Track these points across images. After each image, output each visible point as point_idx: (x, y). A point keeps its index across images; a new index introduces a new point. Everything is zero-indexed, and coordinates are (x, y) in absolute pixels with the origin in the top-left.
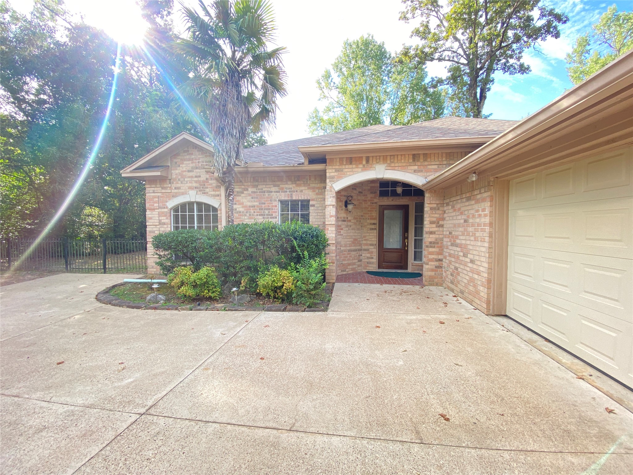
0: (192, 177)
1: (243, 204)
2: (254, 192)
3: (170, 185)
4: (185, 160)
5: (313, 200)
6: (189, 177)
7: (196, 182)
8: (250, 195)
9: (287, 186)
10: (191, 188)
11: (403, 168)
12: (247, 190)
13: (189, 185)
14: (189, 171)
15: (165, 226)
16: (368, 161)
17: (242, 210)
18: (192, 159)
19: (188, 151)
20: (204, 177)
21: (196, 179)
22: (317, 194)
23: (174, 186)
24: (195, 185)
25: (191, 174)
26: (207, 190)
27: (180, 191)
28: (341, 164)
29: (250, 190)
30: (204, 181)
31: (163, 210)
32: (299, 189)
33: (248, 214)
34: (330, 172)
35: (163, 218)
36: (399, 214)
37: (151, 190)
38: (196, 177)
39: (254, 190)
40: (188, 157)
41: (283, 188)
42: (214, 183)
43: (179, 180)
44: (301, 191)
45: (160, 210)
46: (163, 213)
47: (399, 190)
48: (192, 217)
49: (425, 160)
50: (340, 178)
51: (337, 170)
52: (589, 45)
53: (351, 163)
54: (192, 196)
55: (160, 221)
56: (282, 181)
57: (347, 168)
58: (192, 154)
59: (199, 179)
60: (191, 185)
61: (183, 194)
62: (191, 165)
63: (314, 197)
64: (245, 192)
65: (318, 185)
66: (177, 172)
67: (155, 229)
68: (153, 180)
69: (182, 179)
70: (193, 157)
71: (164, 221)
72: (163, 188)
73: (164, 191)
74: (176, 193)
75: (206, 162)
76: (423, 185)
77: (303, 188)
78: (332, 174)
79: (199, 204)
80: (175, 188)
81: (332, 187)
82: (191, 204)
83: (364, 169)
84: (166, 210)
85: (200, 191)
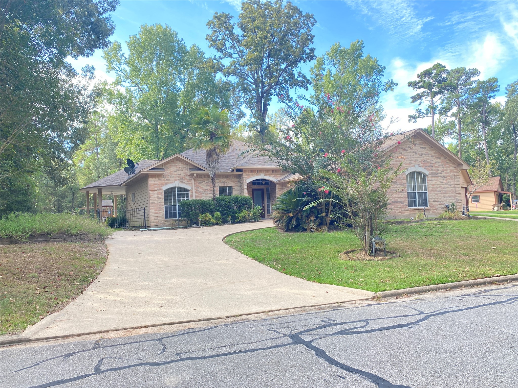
0: (176, 174)
1: (202, 188)
2: (208, 182)
3: (164, 178)
4: (172, 166)
5: (234, 186)
6: (175, 174)
7: (178, 177)
8: (206, 184)
9: (222, 180)
10: (175, 180)
11: (269, 175)
12: (204, 181)
13: (174, 178)
14: (174, 172)
15: (161, 200)
16: (258, 172)
17: (202, 191)
18: (176, 166)
19: (174, 162)
20: (182, 175)
21: (178, 176)
22: (235, 184)
23: (166, 178)
24: (177, 178)
25: (175, 173)
26: (184, 181)
27: (169, 181)
28: (249, 173)
29: (206, 181)
30: (182, 177)
31: (160, 191)
32: (228, 181)
33: (205, 193)
34: (245, 176)
35: (159, 195)
36: (260, 192)
37: (153, 180)
38: (178, 174)
39: (207, 181)
40: (174, 164)
41: (221, 181)
42: (188, 178)
43: (169, 176)
44: (229, 182)
45: (158, 191)
46: (160, 192)
47: (264, 183)
48: (174, 195)
49: (276, 173)
50: (248, 178)
51: (247, 175)
52: (325, 65)
53: (252, 173)
54: (177, 184)
55: (158, 197)
56: (220, 178)
57: (251, 174)
58: (176, 163)
59: (180, 175)
60: (175, 178)
61: (171, 183)
62: (176, 169)
63: (234, 185)
64: (203, 182)
65: (236, 180)
66: (168, 171)
67: (155, 201)
68: (154, 176)
69: (171, 175)
70: (176, 164)
71: (161, 197)
72: (159, 180)
73: (160, 181)
74: (167, 182)
75: (184, 167)
76: (276, 182)
77: (229, 181)
78: (246, 176)
79: (179, 188)
80: (167, 180)
81: (246, 181)
82: (174, 188)
83: (257, 175)
84: (161, 191)
85: (181, 181)
